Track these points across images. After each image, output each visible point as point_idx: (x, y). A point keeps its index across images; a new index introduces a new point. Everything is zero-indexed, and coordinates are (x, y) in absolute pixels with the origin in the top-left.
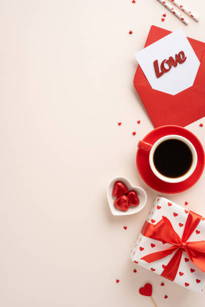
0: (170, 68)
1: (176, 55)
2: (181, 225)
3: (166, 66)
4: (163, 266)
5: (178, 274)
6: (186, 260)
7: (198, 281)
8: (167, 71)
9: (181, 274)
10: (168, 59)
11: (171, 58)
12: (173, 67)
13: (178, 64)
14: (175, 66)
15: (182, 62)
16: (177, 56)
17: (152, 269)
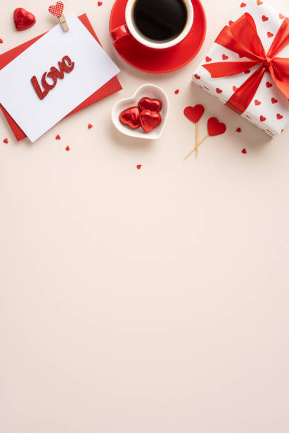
0: (55, 83)
1: (59, 62)
2: (270, 35)
3: (49, 81)
4: (234, 87)
5: (253, 102)
6: (269, 85)
7: (279, 117)
8: (52, 87)
9: (257, 103)
10: (48, 71)
11: (53, 68)
12: (58, 80)
13: (65, 74)
14: (62, 77)
15: (69, 70)
16: (62, 64)
17: (218, 89)
